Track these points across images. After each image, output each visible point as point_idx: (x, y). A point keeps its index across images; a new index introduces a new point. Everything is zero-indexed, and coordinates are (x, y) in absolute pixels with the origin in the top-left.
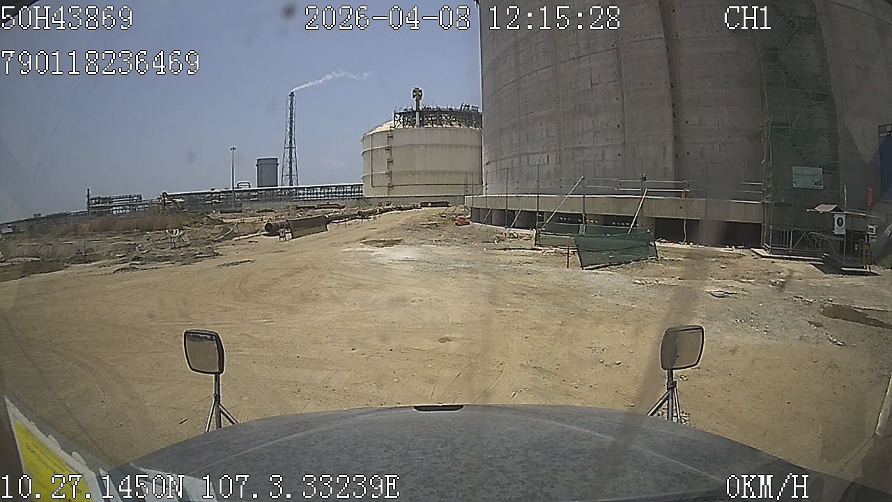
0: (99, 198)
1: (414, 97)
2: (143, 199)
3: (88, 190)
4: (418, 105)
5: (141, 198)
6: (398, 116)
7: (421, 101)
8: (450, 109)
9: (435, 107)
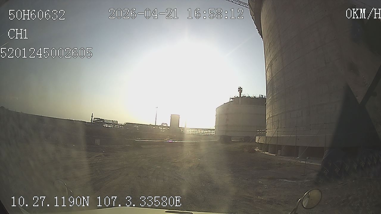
0: (99, 119)
1: (239, 91)
2: (118, 123)
3: (92, 114)
4: (240, 95)
5: (117, 122)
6: (232, 100)
7: (241, 93)
8: (255, 97)
9: (248, 96)
